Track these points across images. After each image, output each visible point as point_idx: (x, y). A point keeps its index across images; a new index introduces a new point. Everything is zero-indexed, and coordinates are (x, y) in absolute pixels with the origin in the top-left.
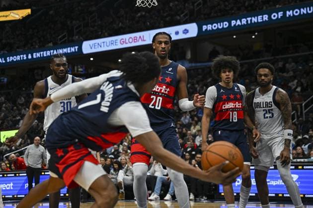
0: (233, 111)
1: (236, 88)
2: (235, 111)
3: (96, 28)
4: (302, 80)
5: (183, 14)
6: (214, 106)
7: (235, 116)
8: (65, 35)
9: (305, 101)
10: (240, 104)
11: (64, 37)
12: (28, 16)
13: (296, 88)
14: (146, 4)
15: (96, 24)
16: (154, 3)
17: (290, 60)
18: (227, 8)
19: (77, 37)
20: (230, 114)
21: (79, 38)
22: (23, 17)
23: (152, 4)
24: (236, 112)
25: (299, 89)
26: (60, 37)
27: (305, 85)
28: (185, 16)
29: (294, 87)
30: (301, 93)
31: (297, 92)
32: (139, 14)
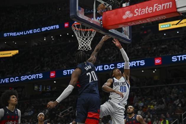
1: (16, 112)
3: (59, 62)
4: (182, 100)
5: (112, 56)
8: (39, 67)
9: (184, 113)
11: (38, 68)
12: (17, 55)
13: (179, 104)
14: (84, 49)
15: (59, 60)
16: (89, 48)
17: (175, 87)
18: (139, 54)
19: (46, 68)
21: (47, 68)
22: (13, 55)
23: (88, 49)
25: (180, 105)
26: (36, 68)
27: (184, 103)
28: (113, 58)
29: (177, 104)
30: (181, 108)
31: (179, 106)
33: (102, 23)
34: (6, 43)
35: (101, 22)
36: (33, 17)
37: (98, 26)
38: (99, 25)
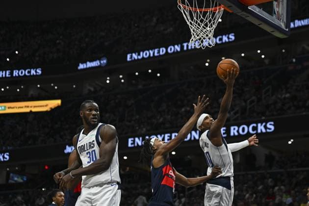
5: (234, 111)
12: (57, 108)
22: (51, 108)
28: (235, 114)
32: (183, 110)
34: (39, 86)
36: (87, 40)
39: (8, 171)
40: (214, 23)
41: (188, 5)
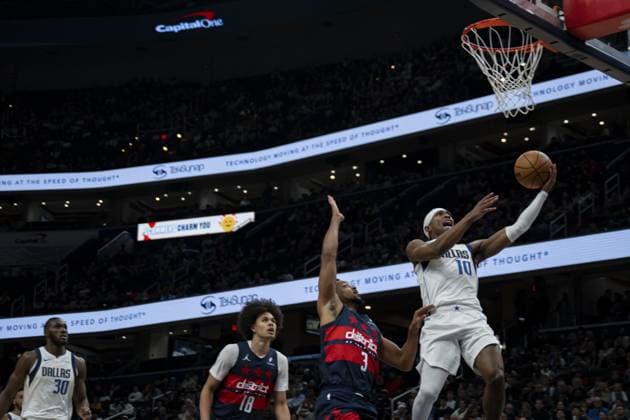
0: (249, 395)
1: (271, 360)
2: (254, 396)
5: (555, 221)
6: (226, 379)
7: (250, 404)
10: (267, 388)
11: (316, 262)
12: (249, 226)
20: (243, 397)
22: (238, 226)
24: (253, 398)
26: (308, 262)
33: (562, 18)
34: (216, 190)
35: (561, 13)
37: (551, 26)
38: (555, 24)
39: (171, 336)
40: (528, 72)
41: (481, 44)
